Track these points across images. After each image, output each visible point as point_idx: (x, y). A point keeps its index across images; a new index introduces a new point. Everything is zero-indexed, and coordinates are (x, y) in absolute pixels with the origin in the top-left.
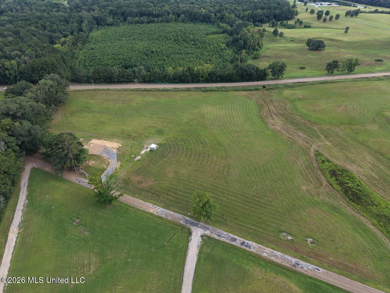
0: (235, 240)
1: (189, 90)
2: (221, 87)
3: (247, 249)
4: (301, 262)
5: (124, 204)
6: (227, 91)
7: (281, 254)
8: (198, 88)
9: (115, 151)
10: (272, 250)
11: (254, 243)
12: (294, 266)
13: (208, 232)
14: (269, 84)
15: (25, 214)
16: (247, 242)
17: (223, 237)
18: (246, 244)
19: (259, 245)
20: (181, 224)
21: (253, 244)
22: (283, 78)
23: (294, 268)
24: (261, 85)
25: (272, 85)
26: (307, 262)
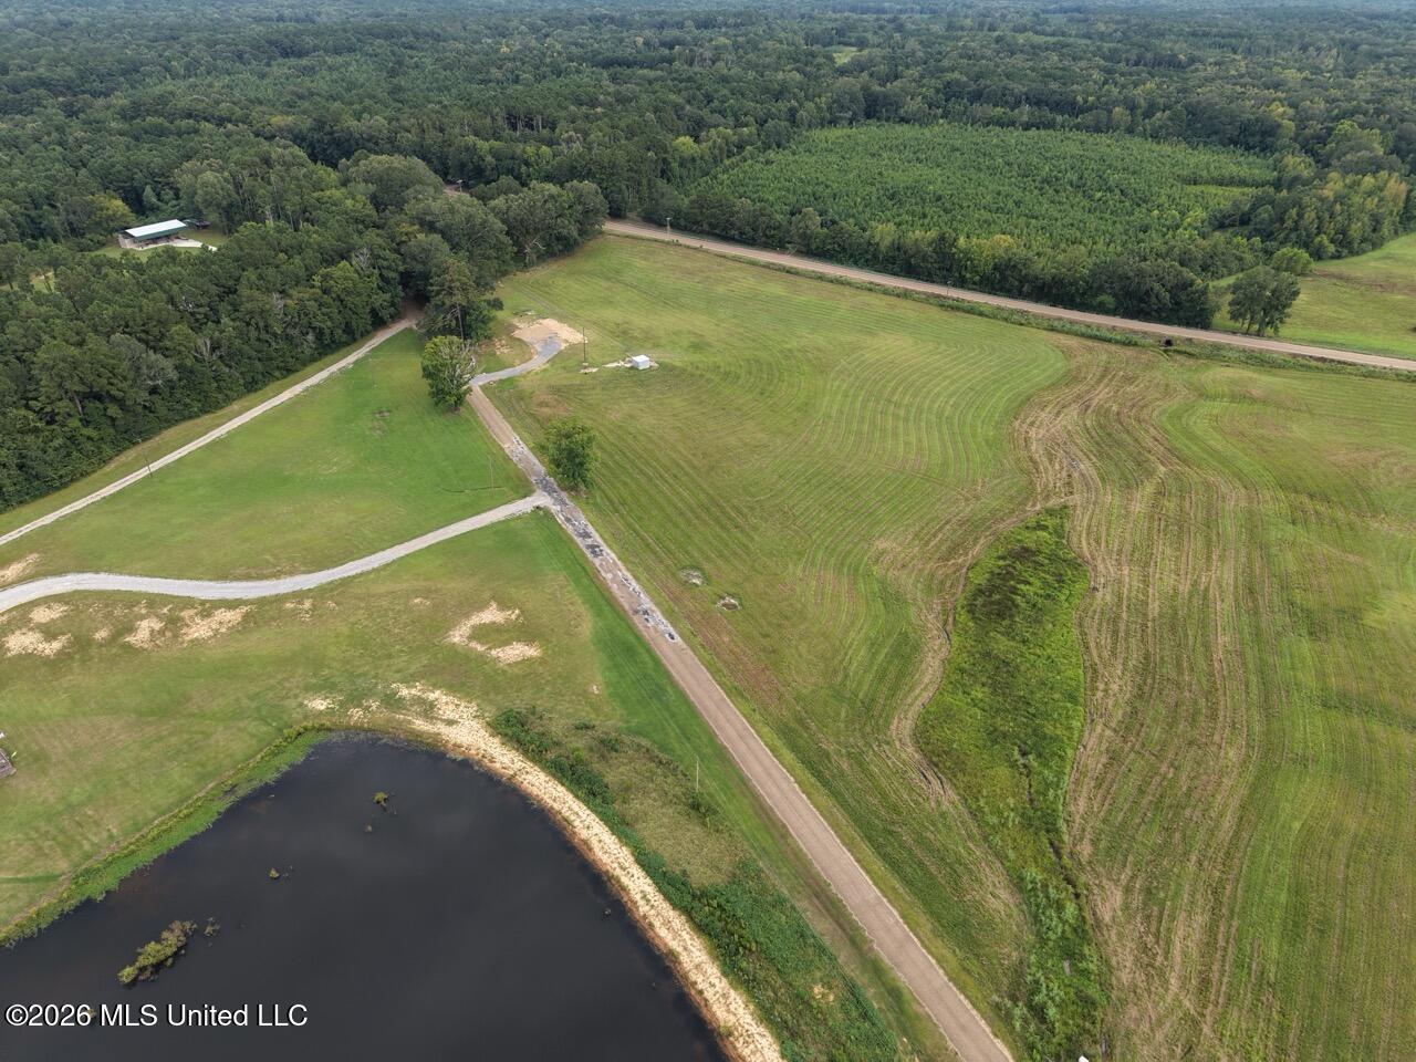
0: (586, 535)
1: (905, 295)
2: (1013, 312)
3: (590, 556)
4: (658, 615)
5: (477, 422)
6: (1022, 324)
7: (638, 588)
8: (938, 296)
9: (563, 346)
10: (630, 577)
11: (613, 555)
12: (636, 612)
13: (555, 508)
14: (1190, 340)
15: (329, 378)
16: (604, 547)
17: (573, 525)
18: (597, 549)
19: (619, 562)
20: (527, 480)
21: (610, 555)
22: (1276, 337)
23: (631, 613)
24: (1162, 336)
25: (1202, 344)
26: (667, 619)
